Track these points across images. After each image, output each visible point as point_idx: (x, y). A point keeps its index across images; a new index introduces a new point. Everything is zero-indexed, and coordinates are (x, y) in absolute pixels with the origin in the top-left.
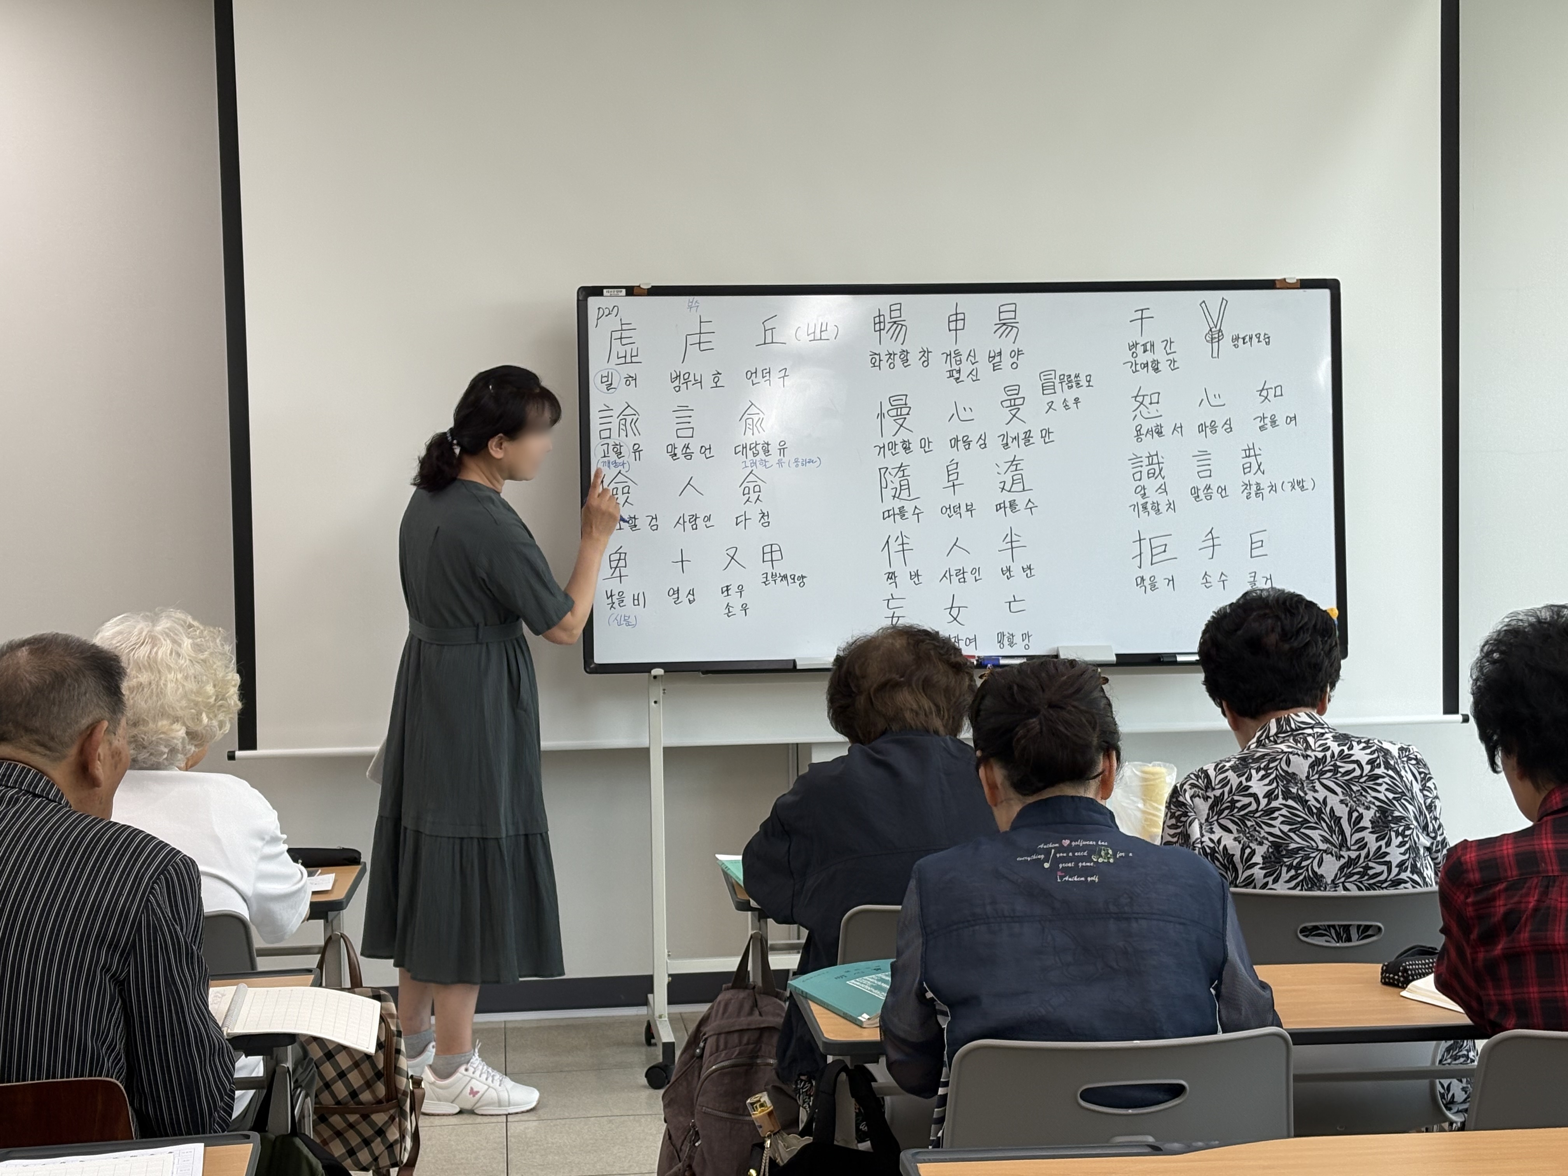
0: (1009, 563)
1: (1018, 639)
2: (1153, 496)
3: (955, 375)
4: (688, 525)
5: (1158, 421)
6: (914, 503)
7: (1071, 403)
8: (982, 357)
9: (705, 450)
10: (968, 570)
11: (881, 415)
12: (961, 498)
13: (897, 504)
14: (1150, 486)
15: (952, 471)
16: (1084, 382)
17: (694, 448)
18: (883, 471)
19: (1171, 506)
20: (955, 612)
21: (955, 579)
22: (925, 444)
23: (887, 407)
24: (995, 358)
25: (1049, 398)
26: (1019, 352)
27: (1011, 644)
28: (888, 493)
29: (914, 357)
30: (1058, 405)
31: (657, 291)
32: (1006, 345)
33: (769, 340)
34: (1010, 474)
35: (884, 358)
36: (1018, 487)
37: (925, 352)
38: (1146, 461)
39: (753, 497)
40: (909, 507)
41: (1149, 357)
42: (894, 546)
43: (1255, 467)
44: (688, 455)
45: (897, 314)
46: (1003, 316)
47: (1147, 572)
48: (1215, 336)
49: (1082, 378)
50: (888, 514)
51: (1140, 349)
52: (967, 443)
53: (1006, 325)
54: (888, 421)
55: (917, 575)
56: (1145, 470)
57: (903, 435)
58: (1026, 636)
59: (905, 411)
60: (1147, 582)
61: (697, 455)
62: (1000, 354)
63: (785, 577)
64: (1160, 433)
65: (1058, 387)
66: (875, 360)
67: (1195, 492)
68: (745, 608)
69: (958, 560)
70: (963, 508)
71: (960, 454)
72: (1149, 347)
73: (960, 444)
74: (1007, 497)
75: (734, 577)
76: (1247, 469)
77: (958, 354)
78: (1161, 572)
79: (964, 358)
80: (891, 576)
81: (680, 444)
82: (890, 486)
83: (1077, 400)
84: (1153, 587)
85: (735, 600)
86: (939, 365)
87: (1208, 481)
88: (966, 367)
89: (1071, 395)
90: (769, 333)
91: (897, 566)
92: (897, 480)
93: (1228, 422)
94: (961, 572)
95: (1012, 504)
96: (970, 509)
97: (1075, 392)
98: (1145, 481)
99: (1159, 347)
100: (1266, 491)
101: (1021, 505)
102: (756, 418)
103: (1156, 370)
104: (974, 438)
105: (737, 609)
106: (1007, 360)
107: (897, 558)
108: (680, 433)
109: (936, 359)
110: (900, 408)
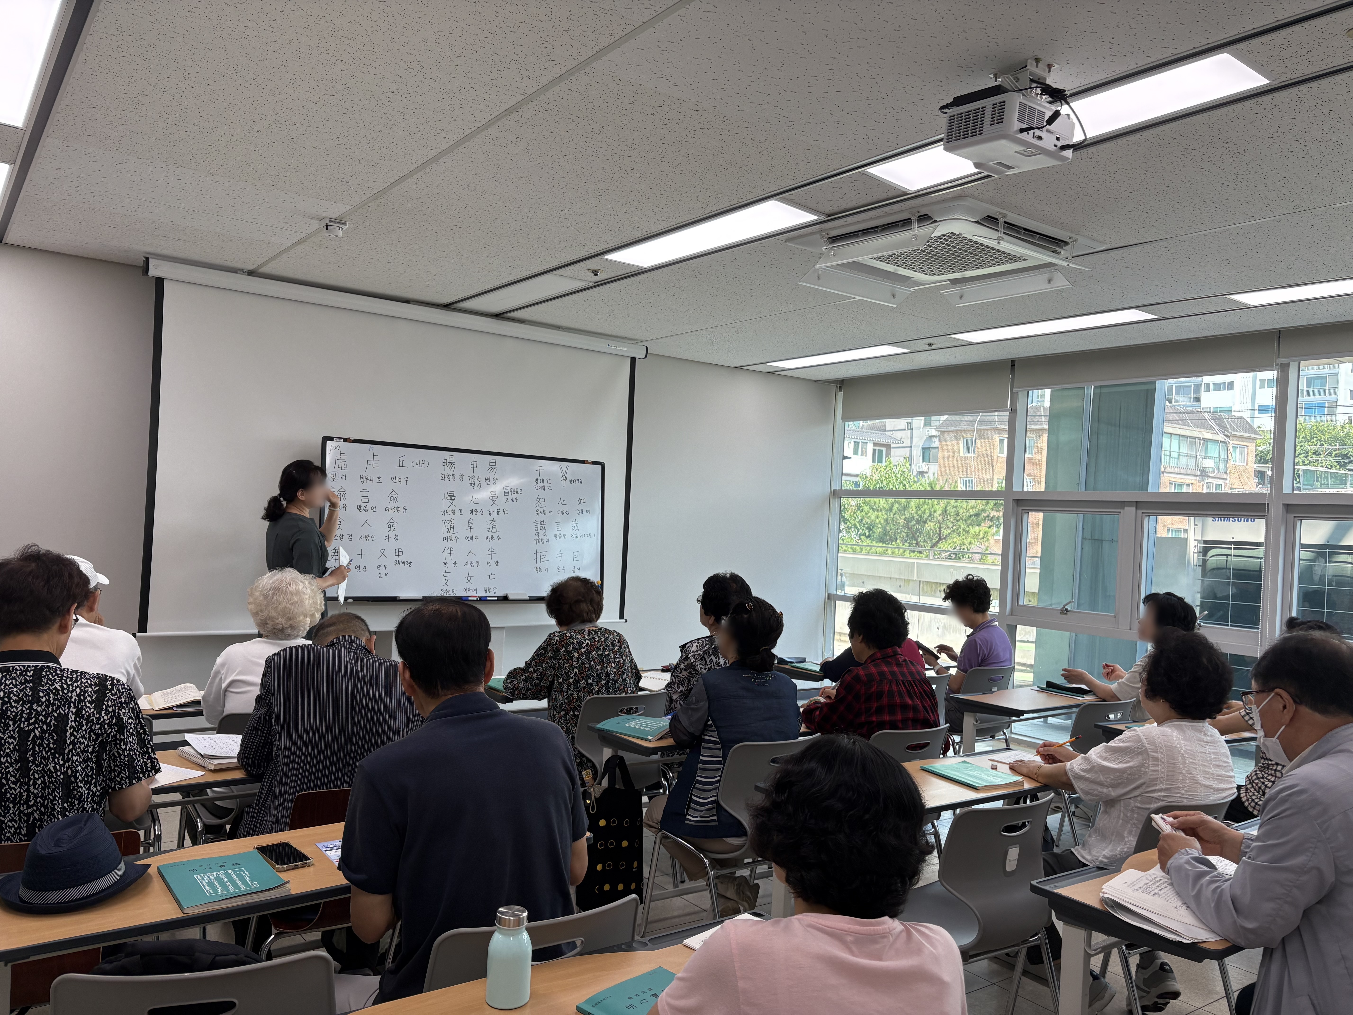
0: (490, 560)
1: (492, 590)
2: (542, 537)
3: (473, 485)
4: (365, 539)
5: (544, 508)
6: (456, 534)
7: (514, 499)
8: (483, 479)
9: (373, 508)
10: (475, 562)
11: (444, 499)
12: (473, 533)
13: (449, 535)
14: (541, 532)
15: (470, 522)
16: (519, 492)
17: (369, 507)
18: (444, 521)
19: (547, 540)
20: (469, 578)
21: (469, 565)
22: (461, 511)
23: (446, 496)
24: (487, 480)
25: (508, 497)
26: (496, 479)
27: (489, 592)
28: (446, 530)
29: (457, 477)
30: (510, 500)
31: (356, 441)
32: (492, 475)
33: (401, 465)
34: (491, 525)
35: (446, 476)
36: (494, 531)
37: (462, 476)
38: (539, 523)
39: (392, 529)
40: (453, 536)
41: (541, 484)
42: (447, 552)
43: (576, 528)
44: (366, 510)
45: (451, 459)
46: (491, 464)
47: (539, 565)
48: (564, 479)
49: (519, 490)
50: (445, 538)
51: (539, 481)
52: (476, 512)
53: (492, 468)
54: (446, 501)
55: (456, 564)
56: (539, 526)
57: (452, 507)
58: (495, 589)
59: (453, 498)
60: (538, 569)
61: (370, 510)
62: (489, 479)
63: (404, 562)
64: (545, 513)
65: (510, 493)
66: (443, 476)
67: (555, 536)
68: (387, 574)
69: (471, 558)
70: (474, 537)
71: (473, 516)
72: (542, 481)
73: (474, 512)
74: (490, 534)
75: (383, 561)
76: (573, 529)
77: (474, 477)
78: (543, 565)
79: (476, 479)
80: (445, 563)
81: (363, 505)
82: (447, 527)
83: (516, 499)
84: (540, 571)
85: (383, 571)
86: (467, 481)
87: (560, 532)
88: (477, 483)
89: (514, 496)
90: (401, 462)
91: (448, 560)
92: (449, 525)
93: (567, 511)
94: (472, 563)
95: (492, 537)
96: (476, 538)
97: (516, 495)
98: (539, 531)
99: (545, 481)
100: (579, 537)
101: (495, 537)
102: (394, 496)
103: (544, 489)
104: (478, 510)
105: (383, 575)
106: (492, 482)
107: (448, 556)
108: (363, 501)
109: (466, 478)
110: (451, 497)
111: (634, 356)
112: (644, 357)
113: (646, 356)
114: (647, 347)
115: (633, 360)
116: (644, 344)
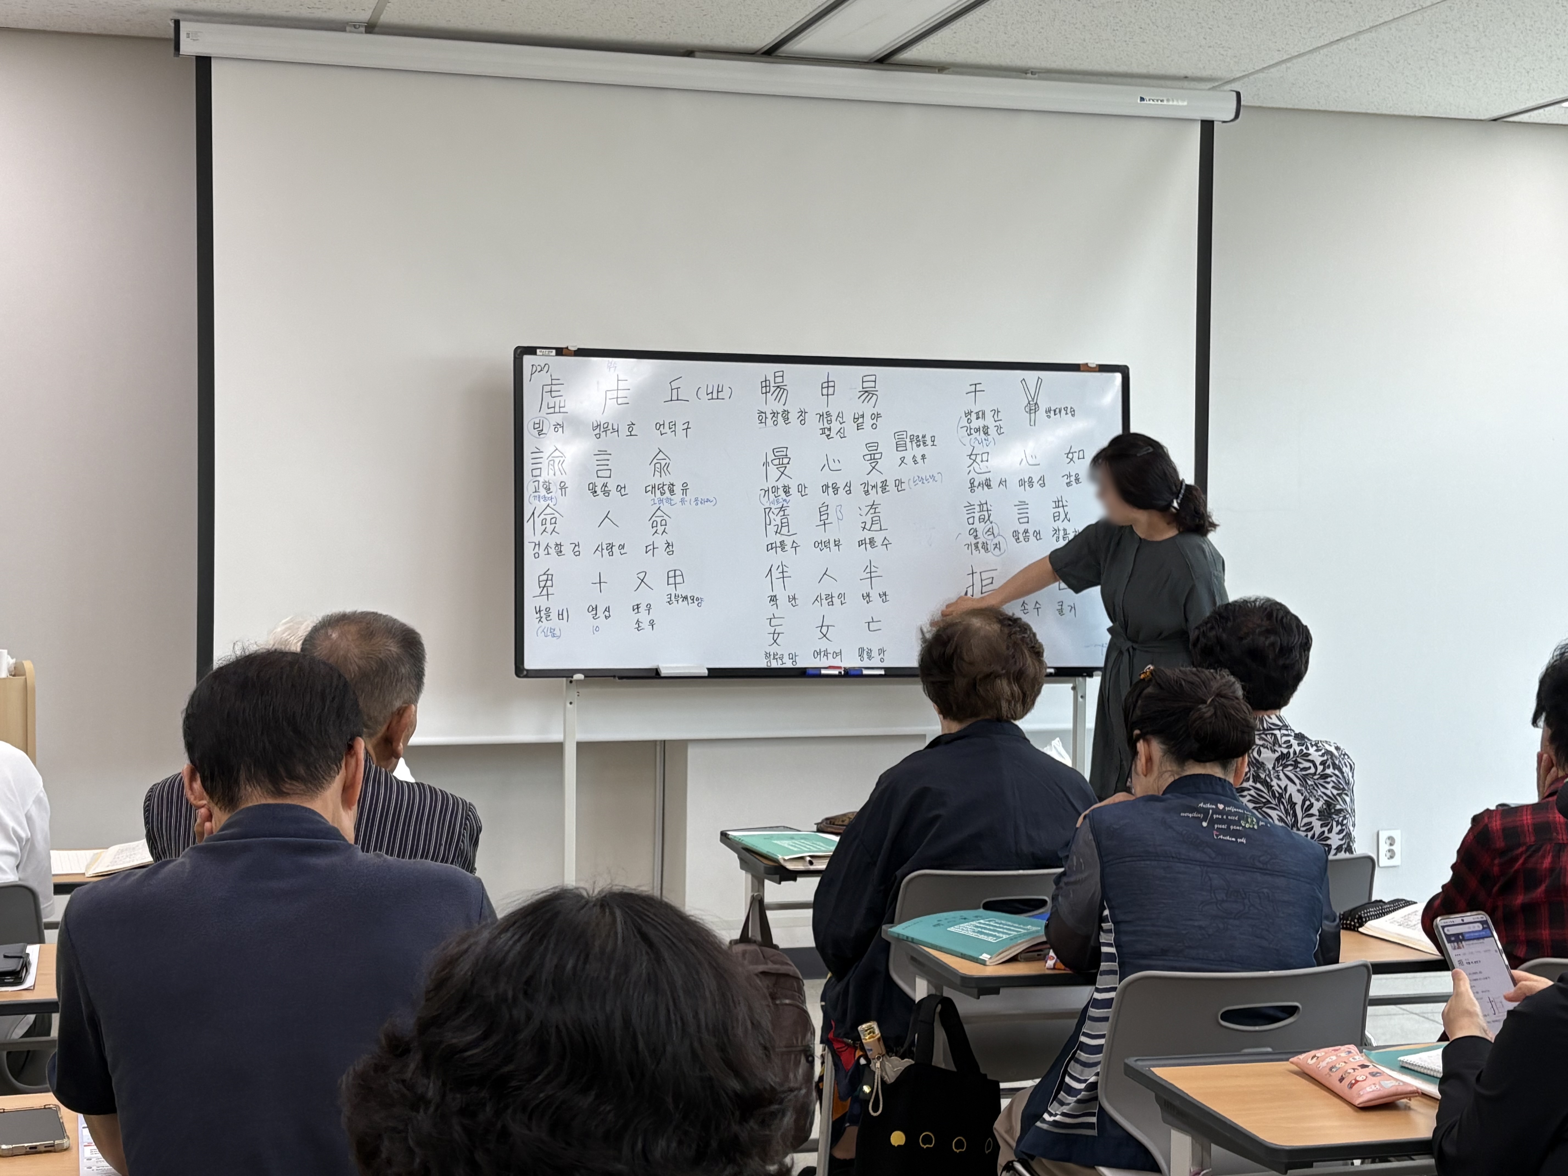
0: (869, 590)
1: (875, 653)
2: (983, 537)
3: (826, 432)
4: (605, 552)
5: (987, 476)
6: (793, 538)
7: (919, 459)
8: (848, 418)
9: (620, 488)
10: (835, 595)
11: (766, 464)
12: (831, 535)
13: (778, 538)
14: (981, 527)
15: (823, 511)
16: (929, 442)
17: (612, 487)
18: (767, 511)
19: (997, 545)
20: (824, 630)
21: (824, 602)
22: (802, 489)
23: (771, 457)
24: (858, 420)
25: (901, 454)
26: (878, 416)
27: (870, 658)
28: (772, 529)
29: (793, 416)
30: (909, 460)
31: (581, 352)
32: (868, 409)
33: (675, 398)
34: (870, 516)
35: (770, 416)
36: (876, 527)
37: (802, 413)
38: (977, 509)
39: (660, 529)
40: (788, 541)
41: (980, 423)
42: (776, 574)
43: (1062, 516)
44: (606, 493)
45: (780, 379)
46: (865, 385)
48: (1032, 408)
49: (928, 439)
50: (771, 547)
51: (974, 416)
52: (836, 489)
53: (868, 393)
54: (771, 468)
55: (794, 598)
56: (977, 515)
57: (784, 481)
58: (882, 651)
59: (786, 461)
61: (614, 493)
62: (863, 416)
63: (686, 598)
64: (989, 486)
65: (909, 444)
66: (762, 416)
67: (1016, 533)
68: (652, 623)
69: (828, 587)
70: (832, 542)
71: (830, 498)
72: (980, 415)
73: (830, 490)
74: (867, 535)
75: (643, 596)
76: (1056, 518)
77: (829, 414)
79: (834, 418)
80: (773, 599)
81: (600, 483)
82: (773, 523)
83: (923, 457)
85: (644, 616)
86: (814, 423)
87: (1025, 526)
88: (836, 426)
89: (919, 452)
90: (675, 391)
91: (778, 591)
92: (778, 518)
93: (1042, 478)
94: (830, 597)
95: (872, 541)
96: (837, 544)
97: (922, 450)
98: (977, 525)
99: (989, 415)
101: (879, 541)
102: (663, 462)
103: (986, 433)
104: (841, 485)
105: (645, 625)
106: (868, 422)
107: (778, 584)
108: (600, 473)
109: (812, 419)
110: (781, 458)
111: (1208, 116)
112: (1232, 116)
113: (1237, 115)
114: (1238, 95)
115: (1207, 127)
116: (1231, 87)
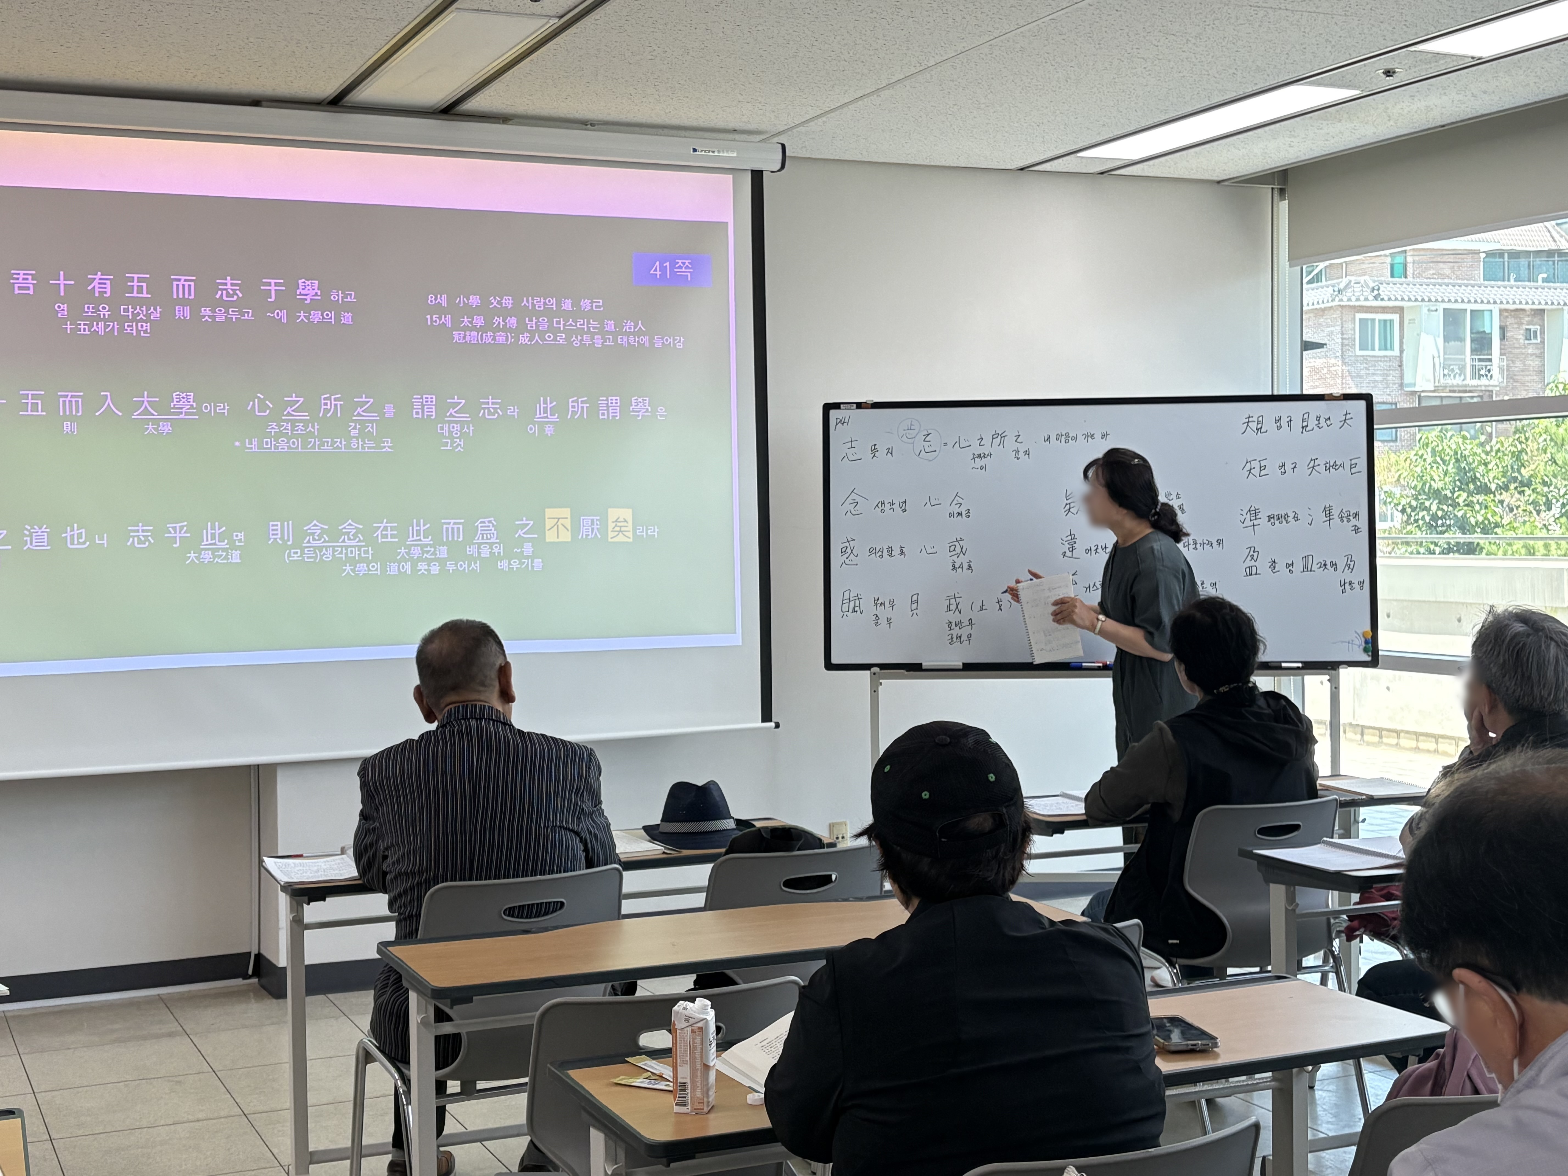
111: (757, 167)
112: (779, 166)
113: (783, 166)
114: (783, 146)
115: (757, 177)
116: (776, 140)
